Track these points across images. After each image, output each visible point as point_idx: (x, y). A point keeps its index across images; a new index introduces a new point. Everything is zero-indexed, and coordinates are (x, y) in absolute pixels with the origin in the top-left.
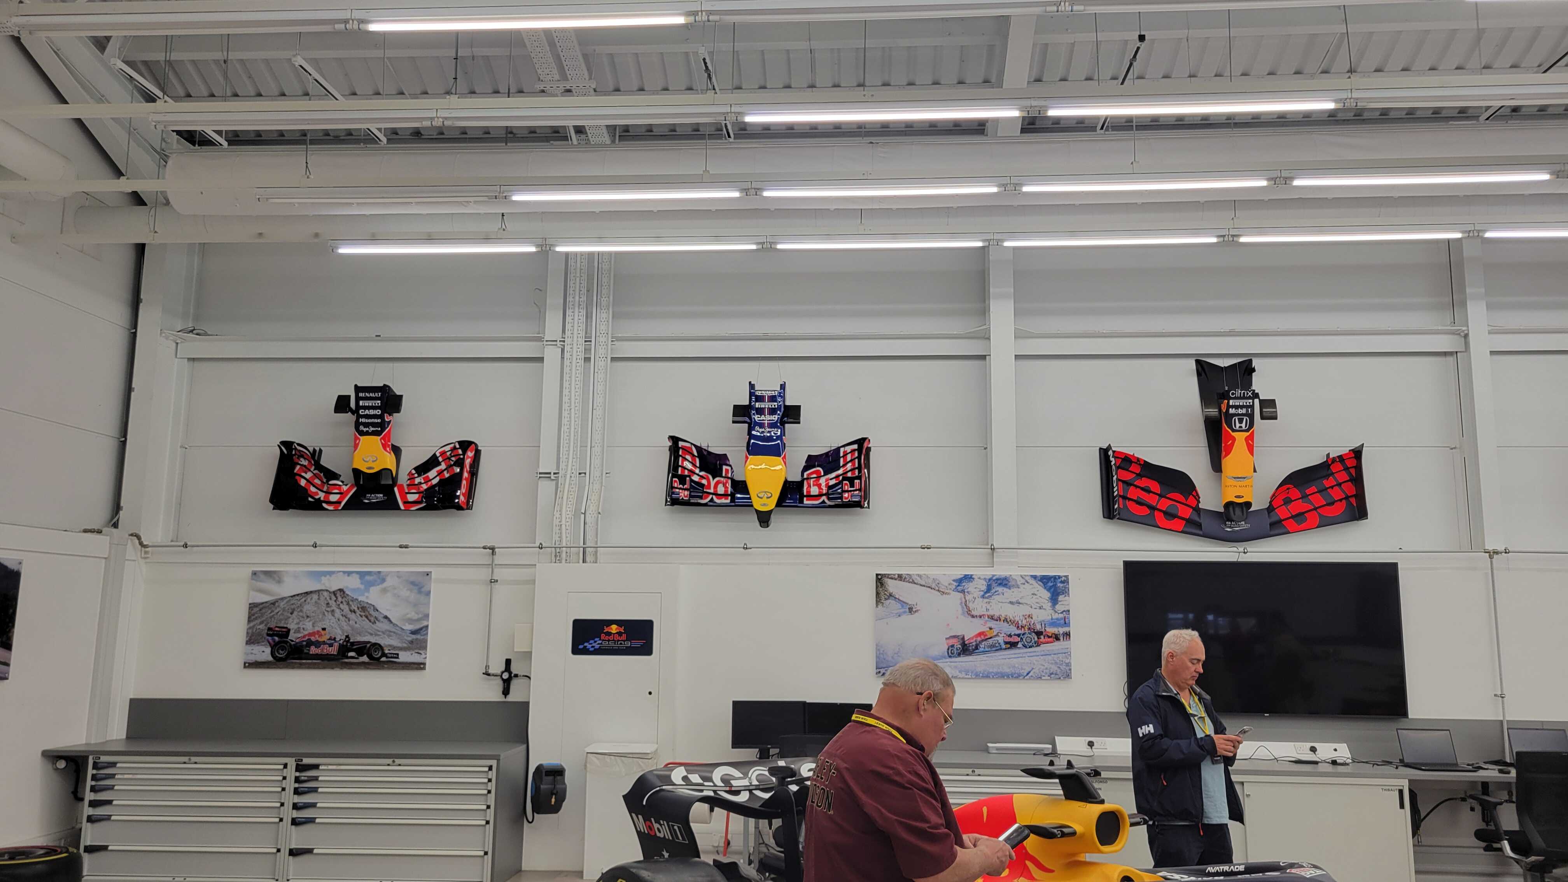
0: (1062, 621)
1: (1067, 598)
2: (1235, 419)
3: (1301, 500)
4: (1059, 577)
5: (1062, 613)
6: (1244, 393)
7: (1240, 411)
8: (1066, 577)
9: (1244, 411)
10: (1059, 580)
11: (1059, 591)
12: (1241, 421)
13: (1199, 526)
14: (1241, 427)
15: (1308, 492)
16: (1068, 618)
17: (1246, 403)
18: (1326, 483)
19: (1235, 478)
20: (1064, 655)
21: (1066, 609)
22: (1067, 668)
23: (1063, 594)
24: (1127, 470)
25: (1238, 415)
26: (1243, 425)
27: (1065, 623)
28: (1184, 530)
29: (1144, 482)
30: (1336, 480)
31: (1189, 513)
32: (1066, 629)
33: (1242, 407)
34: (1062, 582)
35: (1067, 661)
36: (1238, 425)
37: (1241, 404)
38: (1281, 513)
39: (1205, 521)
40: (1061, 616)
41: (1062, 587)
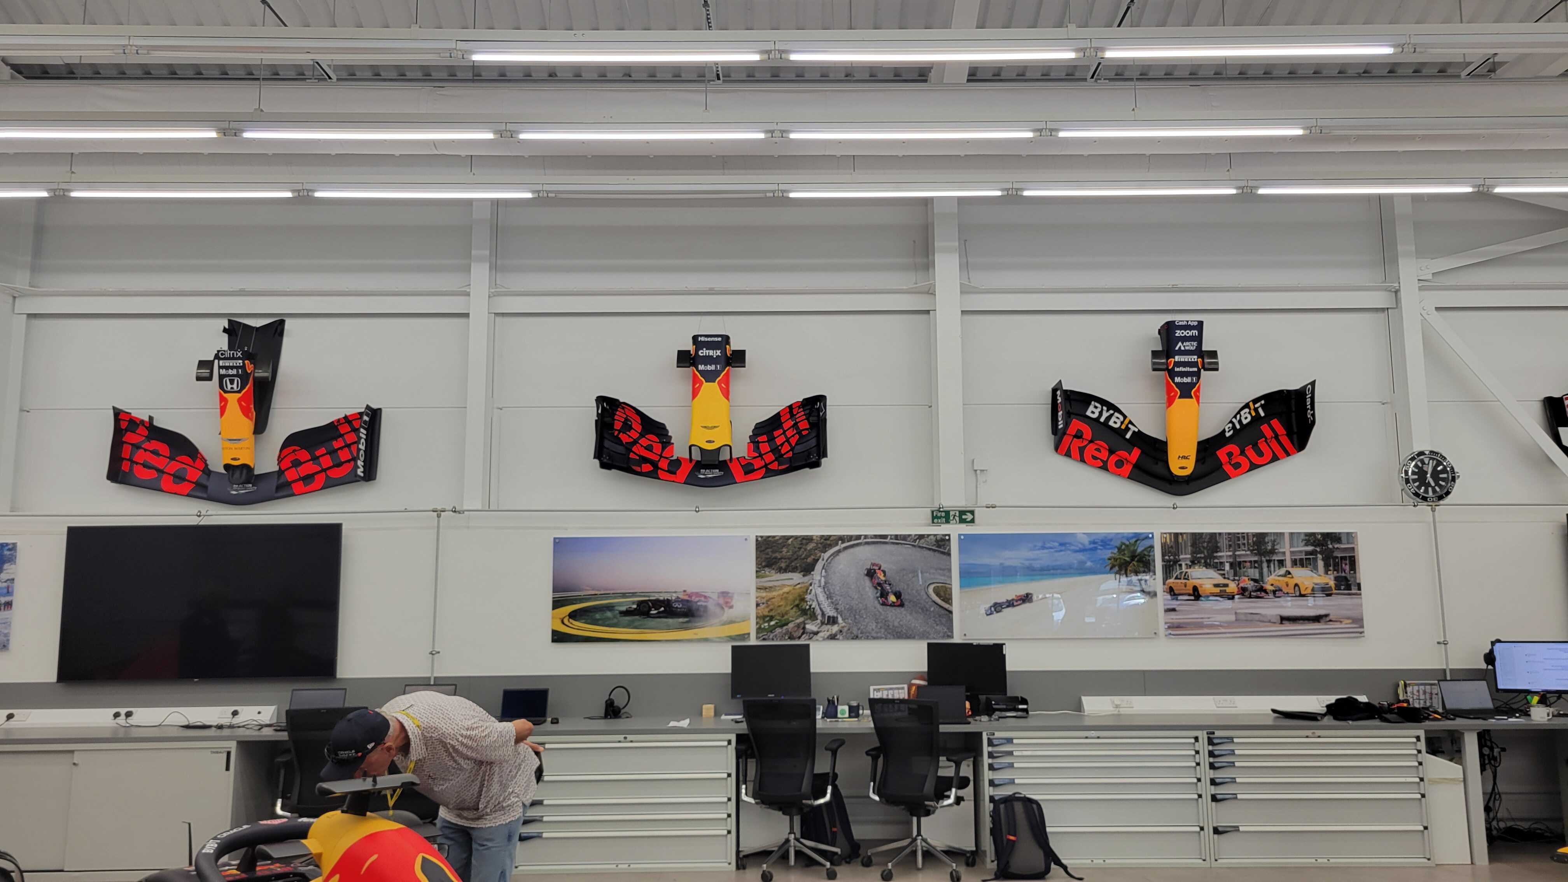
0: (5, 591)
1: (13, 566)
2: (226, 381)
3: (312, 462)
4: (7, 544)
5: (5, 582)
6: (233, 354)
7: (230, 372)
8: (14, 545)
9: (234, 372)
10: (7, 548)
11: (5, 559)
12: (232, 382)
13: (204, 488)
14: (232, 388)
15: (317, 453)
16: (13, 587)
17: (236, 364)
18: (336, 444)
19: (230, 440)
20: (3, 625)
21: (10, 578)
22: (5, 639)
23: (9, 562)
24: (135, 433)
25: (229, 376)
26: (235, 386)
27: (8, 592)
28: (191, 493)
29: (155, 445)
30: (344, 440)
31: (198, 476)
32: (8, 599)
33: (232, 368)
34: (9, 550)
35: (6, 631)
36: (229, 386)
37: (231, 364)
38: (289, 476)
39: (212, 484)
40: (5, 585)
41: (9, 555)
